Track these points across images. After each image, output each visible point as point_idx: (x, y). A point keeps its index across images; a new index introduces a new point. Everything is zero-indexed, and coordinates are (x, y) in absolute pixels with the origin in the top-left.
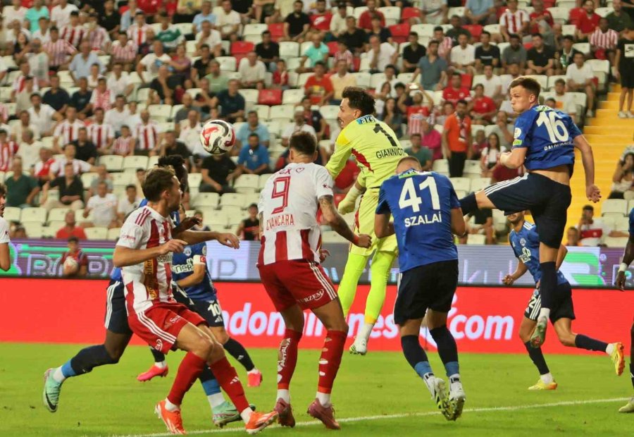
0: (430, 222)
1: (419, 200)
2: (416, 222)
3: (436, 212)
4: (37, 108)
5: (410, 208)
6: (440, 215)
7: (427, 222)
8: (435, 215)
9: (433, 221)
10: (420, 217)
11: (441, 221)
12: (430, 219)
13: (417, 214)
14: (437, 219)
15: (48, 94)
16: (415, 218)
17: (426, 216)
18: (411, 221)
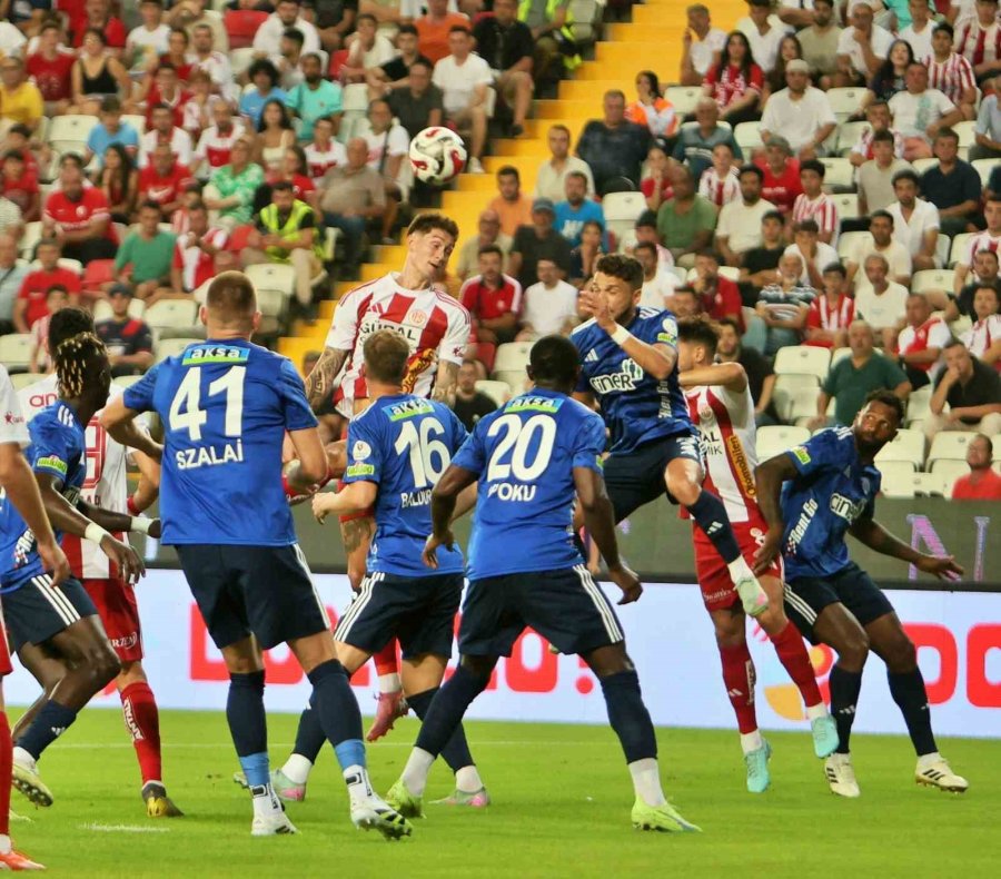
0: (220, 461)
1: (202, 417)
2: (195, 460)
3: (232, 440)
4: (908, 206)
5: (185, 432)
6: (239, 447)
7: (216, 461)
8: (228, 448)
9: (226, 460)
10: (203, 450)
11: (241, 458)
12: (220, 455)
13: (197, 446)
14: (233, 455)
15: (933, 173)
16: (192, 452)
17: (212, 449)
18: (187, 457)
